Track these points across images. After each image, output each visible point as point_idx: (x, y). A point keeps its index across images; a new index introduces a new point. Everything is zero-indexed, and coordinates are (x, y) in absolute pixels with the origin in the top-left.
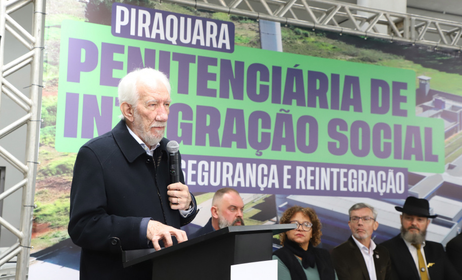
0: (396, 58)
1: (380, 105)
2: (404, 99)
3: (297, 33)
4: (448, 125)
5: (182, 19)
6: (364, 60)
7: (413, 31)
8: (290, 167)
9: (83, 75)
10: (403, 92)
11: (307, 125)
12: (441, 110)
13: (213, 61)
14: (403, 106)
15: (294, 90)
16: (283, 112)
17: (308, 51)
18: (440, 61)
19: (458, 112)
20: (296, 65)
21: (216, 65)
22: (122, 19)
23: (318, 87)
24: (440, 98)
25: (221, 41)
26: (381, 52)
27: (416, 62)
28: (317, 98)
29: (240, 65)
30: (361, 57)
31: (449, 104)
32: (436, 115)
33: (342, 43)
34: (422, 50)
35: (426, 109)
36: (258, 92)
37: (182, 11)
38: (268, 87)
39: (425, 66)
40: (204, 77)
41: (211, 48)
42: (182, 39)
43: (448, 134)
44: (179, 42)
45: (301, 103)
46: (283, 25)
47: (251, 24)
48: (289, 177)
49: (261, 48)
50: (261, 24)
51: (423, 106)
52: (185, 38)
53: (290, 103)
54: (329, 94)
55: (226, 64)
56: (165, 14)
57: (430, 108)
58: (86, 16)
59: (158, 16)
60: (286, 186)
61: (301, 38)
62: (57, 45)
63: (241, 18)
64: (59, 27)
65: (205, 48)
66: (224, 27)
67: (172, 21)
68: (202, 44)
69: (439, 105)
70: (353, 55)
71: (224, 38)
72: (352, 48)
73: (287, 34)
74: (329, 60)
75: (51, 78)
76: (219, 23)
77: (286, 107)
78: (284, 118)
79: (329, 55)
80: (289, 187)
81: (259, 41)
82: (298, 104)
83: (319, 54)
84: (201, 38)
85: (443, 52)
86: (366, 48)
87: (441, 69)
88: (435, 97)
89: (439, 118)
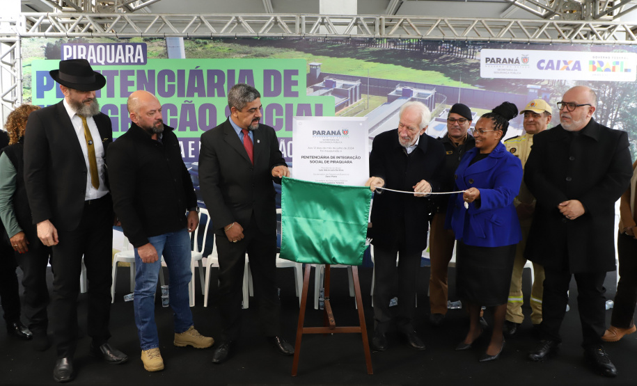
0: (287, 51)
1: (272, 90)
2: (296, 83)
3: (197, 43)
4: (339, 100)
5: (108, 47)
6: (256, 56)
7: (304, 26)
8: (193, 142)
9: (46, 93)
10: (294, 78)
11: (208, 111)
12: (332, 89)
13: (132, 73)
14: (294, 89)
15: (196, 86)
16: (187, 103)
17: (207, 55)
18: (330, 49)
19: (349, 89)
20: (197, 67)
21: (134, 75)
22: (68, 54)
23: (216, 81)
24: (331, 79)
25: (137, 57)
26: (273, 47)
27: (306, 52)
28: (216, 89)
29: (152, 72)
30: (255, 54)
31: (339, 84)
32: (327, 93)
33: (237, 45)
34: (313, 42)
35: (316, 89)
36: (166, 90)
37: (108, 41)
38: (174, 85)
39: (315, 54)
40: (125, 84)
41: (130, 63)
42: (109, 61)
43: (338, 108)
44: (106, 63)
45: (202, 94)
46: (185, 39)
47: (160, 42)
48: (193, 149)
49: (168, 58)
50: (168, 40)
51: (314, 87)
52: (111, 59)
53: (193, 96)
54: (225, 86)
55: (141, 73)
56: (96, 45)
57: (321, 88)
58: (46, 56)
59: (91, 47)
60: (191, 156)
61: (201, 46)
62: (30, 77)
63: (151, 39)
64: (30, 65)
65: (125, 64)
66: (139, 47)
67: (101, 49)
68: (123, 61)
69: (329, 85)
70: (247, 53)
71: (139, 55)
72: (246, 48)
73: (189, 45)
74: (226, 59)
75: (28, 97)
76: (135, 45)
77: (189, 99)
78: (188, 107)
79: (225, 56)
80: (193, 156)
81: (167, 53)
82: (199, 96)
83: (217, 56)
84: (122, 57)
85: (333, 41)
86: (259, 46)
87: (331, 55)
88: (326, 79)
89: (330, 95)
